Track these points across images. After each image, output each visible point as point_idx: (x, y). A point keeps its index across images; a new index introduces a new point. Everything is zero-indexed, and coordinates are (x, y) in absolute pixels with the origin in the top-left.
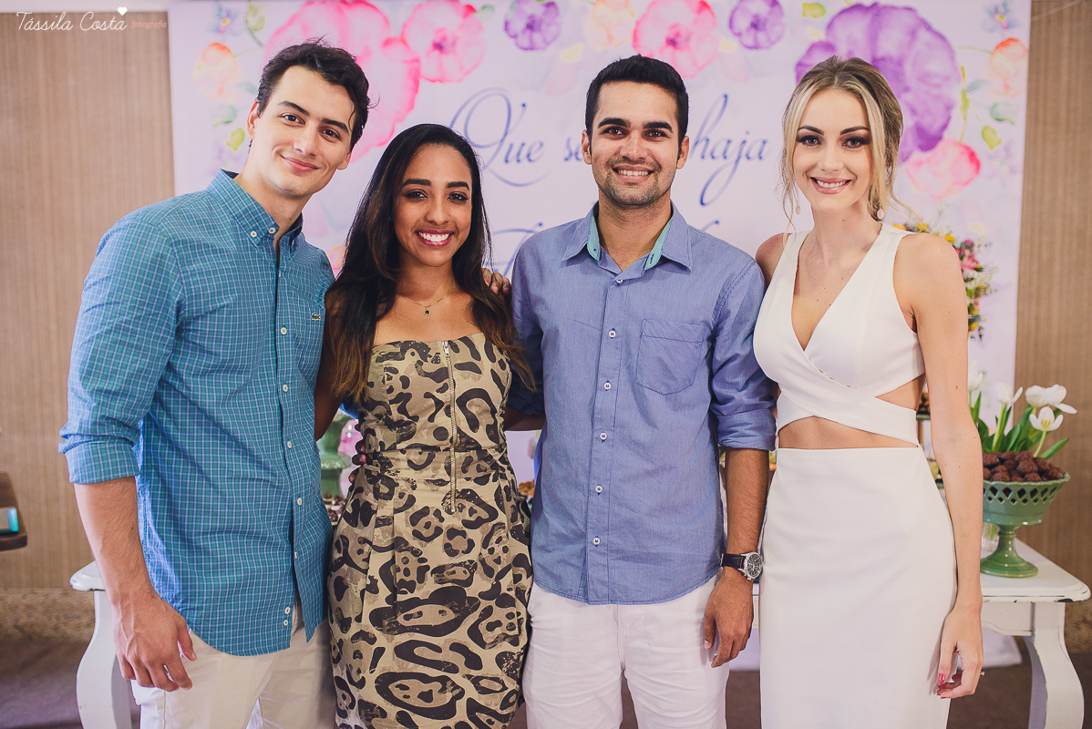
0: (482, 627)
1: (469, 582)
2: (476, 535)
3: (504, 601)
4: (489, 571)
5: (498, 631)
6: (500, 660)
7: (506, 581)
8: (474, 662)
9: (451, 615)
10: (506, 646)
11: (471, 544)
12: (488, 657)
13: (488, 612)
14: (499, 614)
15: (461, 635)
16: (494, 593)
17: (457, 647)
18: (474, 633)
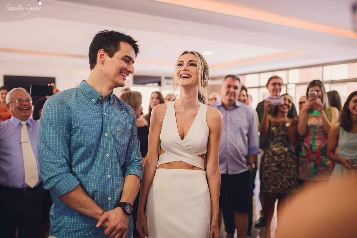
0: (284, 172)
1: (281, 164)
2: (283, 156)
3: (288, 168)
4: (285, 163)
5: (286, 174)
6: (287, 179)
7: (289, 165)
8: (282, 178)
9: (278, 170)
10: (288, 176)
11: (282, 158)
12: (285, 178)
13: (285, 170)
14: (287, 170)
15: (280, 173)
16: (286, 166)
17: (279, 175)
18: (282, 173)
